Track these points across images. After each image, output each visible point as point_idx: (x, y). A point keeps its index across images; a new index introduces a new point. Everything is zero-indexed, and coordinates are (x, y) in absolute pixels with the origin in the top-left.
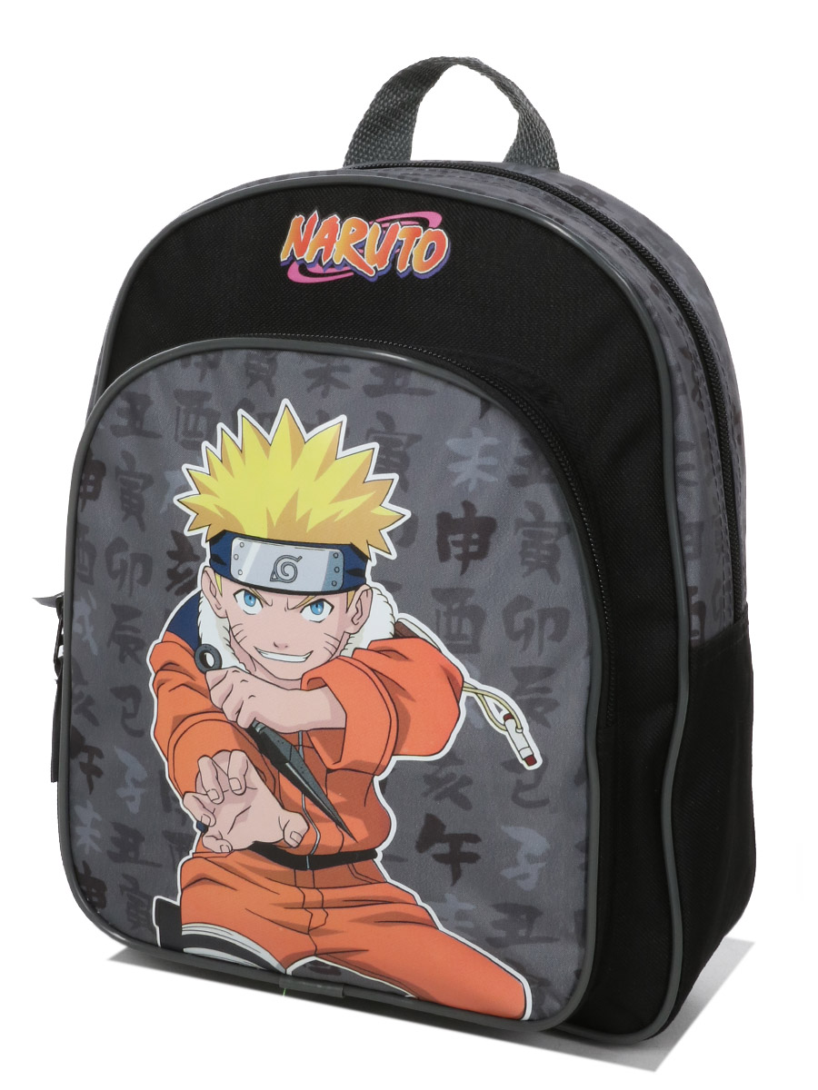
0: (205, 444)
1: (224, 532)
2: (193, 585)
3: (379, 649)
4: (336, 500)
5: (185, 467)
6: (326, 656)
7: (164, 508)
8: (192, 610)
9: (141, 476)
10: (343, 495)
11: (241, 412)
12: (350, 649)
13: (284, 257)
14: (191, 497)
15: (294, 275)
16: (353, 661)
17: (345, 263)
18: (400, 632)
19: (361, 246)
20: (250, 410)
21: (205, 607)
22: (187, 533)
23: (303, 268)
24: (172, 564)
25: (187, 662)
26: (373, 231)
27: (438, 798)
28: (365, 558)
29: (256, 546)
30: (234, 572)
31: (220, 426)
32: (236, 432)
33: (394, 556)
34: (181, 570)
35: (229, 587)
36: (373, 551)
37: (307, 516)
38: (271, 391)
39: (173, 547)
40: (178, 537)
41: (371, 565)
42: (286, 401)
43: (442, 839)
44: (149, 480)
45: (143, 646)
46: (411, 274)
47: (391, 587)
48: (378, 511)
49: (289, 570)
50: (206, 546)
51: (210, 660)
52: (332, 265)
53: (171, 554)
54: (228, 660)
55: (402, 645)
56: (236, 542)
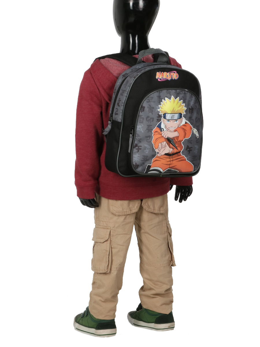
0: (161, 102)
1: (165, 113)
2: (161, 120)
3: (184, 125)
4: (178, 107)
5: (159, 106)
6: (177, 127)
7: (156, 111)
8: (160, 124)
9: (152, 107)
10: (179, 107)
11: (166, 98)
12: (180, 126)
13: (157, 78)
14: (160, 109)
15: (159, 80)
16: (181, 127)
17: (166, 78)
18: (186, 123)
19: (167, 76)
20: (167, 97)
21: (162, 123)
22: (160, 114)
23: (160, 79)
24: (158, 118)
25: (159, 131)
26: (168, 74)
27: (189, 143)
28: (182, 114)
29: (169, 114)
30: (166, 118)
31: (163, 100)
32: (165, 100)
33: (185, 114)
34: (159, 119)
35: (166, 120)
36: (183, 113)
37: (175, 110)
38: (170, 95)
39: (158, 116)
40: (159, 115)
41: (183, 115)
42: (172, 96)
43: (188, 148)
44: (153, 108)
46: (174, 79)
48: (183, 108)
49: (173, 117)
50: (163, 115)
51: (162, 130)
52: (164, 79)
53: (157, 117)
54: (165, 129)
55: (186, 124)
56: (167, 114)
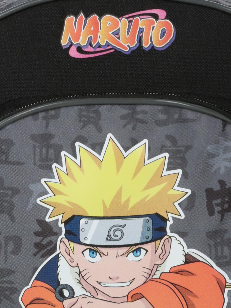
0: (54, 165)
1: (74, 216)
2: (54, 249)
3: (177, 271)
4: (145, 189)
5: (43, 181)
7: (30, 206)
9: (10, 189)
10: (150, 185)
11: (77, 144)
12: (158, 273)
13: (64, 43)
14: (49, 198)
16: (161, 280)
17: (107, 44)
18: (189, 259)
21: (62, 263)
22: (47, 220)
23: (80, 49)
24: (38, 239)
25: (50, 296)
28: (165, 220)
29: (96, 221)
30: (82, 239)
31: (63, 153)
32: (75, 156)
33: (183, 217)
34: (44, 242)
35: (78, 248)
36: (170, 216)
37: (128, 200)
38: (100, 129)
39: (38, 229)
40: (42, 223)
41: (169, 224)
42: (110, 135)
44: (15, 191)
45: (17, 291)
47: (182, 235)
48: (171, 192)
49: (118, 233)
50: (62, 226)
51: (66, 293)
52: (99, 46)
53: (37, 234)
54: (79, 291)
55: (191, 267)
56: (82, 221)
